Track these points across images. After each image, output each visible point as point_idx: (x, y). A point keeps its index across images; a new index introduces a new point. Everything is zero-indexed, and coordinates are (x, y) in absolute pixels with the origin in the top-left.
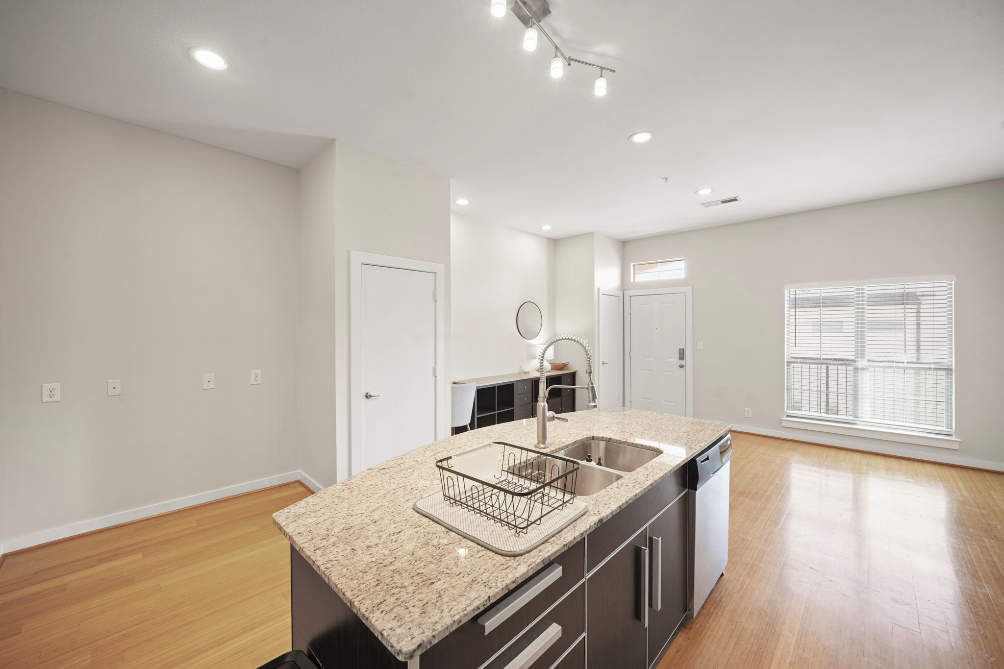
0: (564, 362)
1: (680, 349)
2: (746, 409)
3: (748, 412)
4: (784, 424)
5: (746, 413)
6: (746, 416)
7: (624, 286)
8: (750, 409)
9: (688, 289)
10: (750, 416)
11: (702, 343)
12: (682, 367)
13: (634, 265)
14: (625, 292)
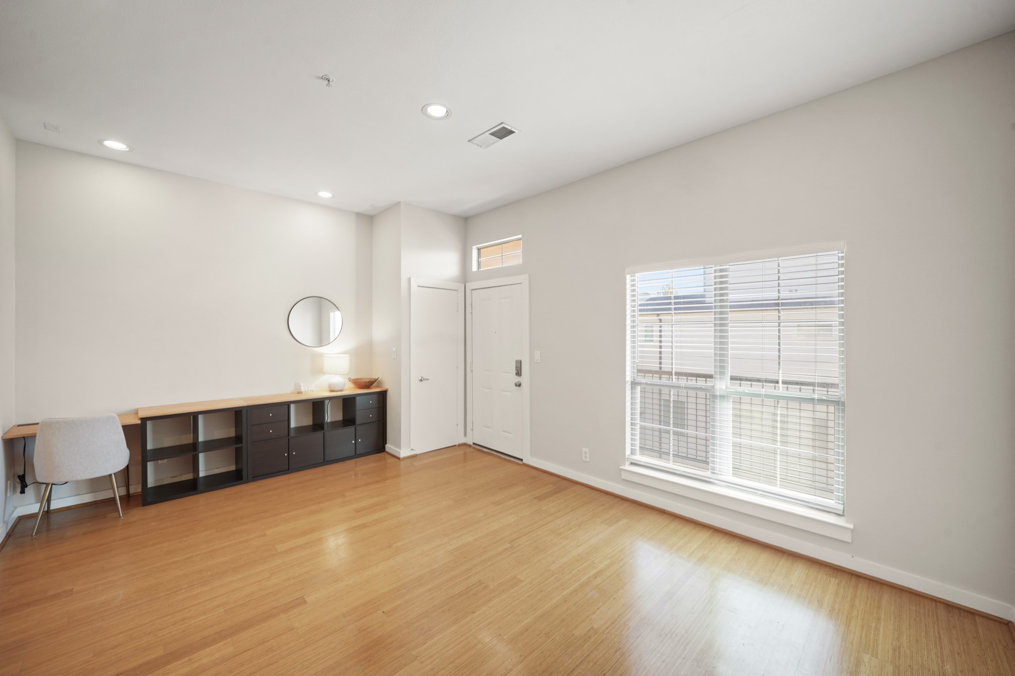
0: (374, 376)
1: (517, 361)
2: (584, 449)
3: (586, 453)
4: (625, 476)
5: (584, 455)
6: (584, 459)
7: (465, 276)
8: (587, 450)
9: (524, 278)
10: (588, 460)
11: (539, 352)
12: (519, 385)
13: (479, 249)
14: (467, 284)
